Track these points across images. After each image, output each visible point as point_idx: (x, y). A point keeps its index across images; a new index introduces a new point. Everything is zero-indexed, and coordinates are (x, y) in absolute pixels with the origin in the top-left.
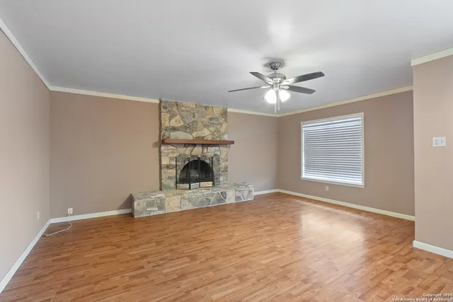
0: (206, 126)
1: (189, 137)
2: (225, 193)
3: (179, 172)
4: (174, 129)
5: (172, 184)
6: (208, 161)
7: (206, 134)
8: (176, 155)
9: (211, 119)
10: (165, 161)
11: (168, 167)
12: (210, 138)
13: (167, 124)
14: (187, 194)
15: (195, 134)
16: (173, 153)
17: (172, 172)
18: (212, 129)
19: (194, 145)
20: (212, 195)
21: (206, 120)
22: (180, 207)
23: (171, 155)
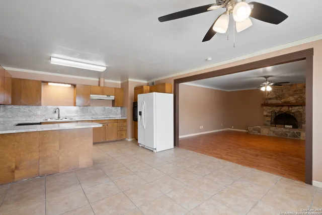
0: (292, 95)
1: (279, 102)
2: (300, 133)
3: (273, 119)
4: (270, 99)
5: (269, 123)
6: (292, 114)
7: (291, 99)
8: (270, 111)
9: (295, 91)
10: (265, 114)
11: (267, 116)
12: (294, 101)
13: (266, 97)
14: (273, 129)
15: (283, 100)
16: (270, 110)
17: (269, 119)
18: (296, 97)
19: (283, 106)
20: (289, 132)
21: (291, 92)
22: (268, 134)
23: (268, 111)
